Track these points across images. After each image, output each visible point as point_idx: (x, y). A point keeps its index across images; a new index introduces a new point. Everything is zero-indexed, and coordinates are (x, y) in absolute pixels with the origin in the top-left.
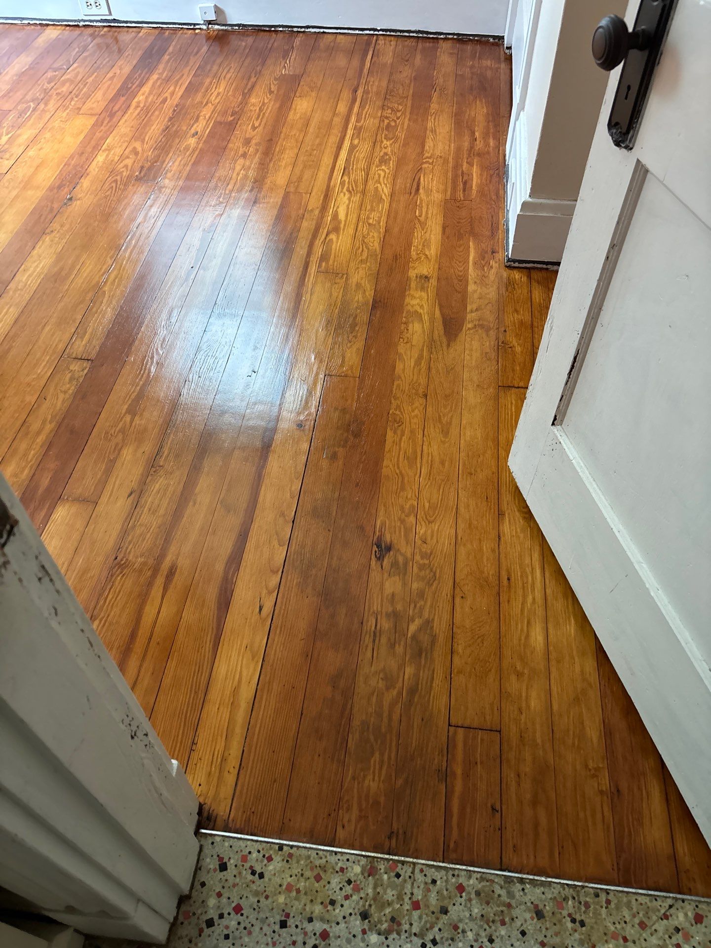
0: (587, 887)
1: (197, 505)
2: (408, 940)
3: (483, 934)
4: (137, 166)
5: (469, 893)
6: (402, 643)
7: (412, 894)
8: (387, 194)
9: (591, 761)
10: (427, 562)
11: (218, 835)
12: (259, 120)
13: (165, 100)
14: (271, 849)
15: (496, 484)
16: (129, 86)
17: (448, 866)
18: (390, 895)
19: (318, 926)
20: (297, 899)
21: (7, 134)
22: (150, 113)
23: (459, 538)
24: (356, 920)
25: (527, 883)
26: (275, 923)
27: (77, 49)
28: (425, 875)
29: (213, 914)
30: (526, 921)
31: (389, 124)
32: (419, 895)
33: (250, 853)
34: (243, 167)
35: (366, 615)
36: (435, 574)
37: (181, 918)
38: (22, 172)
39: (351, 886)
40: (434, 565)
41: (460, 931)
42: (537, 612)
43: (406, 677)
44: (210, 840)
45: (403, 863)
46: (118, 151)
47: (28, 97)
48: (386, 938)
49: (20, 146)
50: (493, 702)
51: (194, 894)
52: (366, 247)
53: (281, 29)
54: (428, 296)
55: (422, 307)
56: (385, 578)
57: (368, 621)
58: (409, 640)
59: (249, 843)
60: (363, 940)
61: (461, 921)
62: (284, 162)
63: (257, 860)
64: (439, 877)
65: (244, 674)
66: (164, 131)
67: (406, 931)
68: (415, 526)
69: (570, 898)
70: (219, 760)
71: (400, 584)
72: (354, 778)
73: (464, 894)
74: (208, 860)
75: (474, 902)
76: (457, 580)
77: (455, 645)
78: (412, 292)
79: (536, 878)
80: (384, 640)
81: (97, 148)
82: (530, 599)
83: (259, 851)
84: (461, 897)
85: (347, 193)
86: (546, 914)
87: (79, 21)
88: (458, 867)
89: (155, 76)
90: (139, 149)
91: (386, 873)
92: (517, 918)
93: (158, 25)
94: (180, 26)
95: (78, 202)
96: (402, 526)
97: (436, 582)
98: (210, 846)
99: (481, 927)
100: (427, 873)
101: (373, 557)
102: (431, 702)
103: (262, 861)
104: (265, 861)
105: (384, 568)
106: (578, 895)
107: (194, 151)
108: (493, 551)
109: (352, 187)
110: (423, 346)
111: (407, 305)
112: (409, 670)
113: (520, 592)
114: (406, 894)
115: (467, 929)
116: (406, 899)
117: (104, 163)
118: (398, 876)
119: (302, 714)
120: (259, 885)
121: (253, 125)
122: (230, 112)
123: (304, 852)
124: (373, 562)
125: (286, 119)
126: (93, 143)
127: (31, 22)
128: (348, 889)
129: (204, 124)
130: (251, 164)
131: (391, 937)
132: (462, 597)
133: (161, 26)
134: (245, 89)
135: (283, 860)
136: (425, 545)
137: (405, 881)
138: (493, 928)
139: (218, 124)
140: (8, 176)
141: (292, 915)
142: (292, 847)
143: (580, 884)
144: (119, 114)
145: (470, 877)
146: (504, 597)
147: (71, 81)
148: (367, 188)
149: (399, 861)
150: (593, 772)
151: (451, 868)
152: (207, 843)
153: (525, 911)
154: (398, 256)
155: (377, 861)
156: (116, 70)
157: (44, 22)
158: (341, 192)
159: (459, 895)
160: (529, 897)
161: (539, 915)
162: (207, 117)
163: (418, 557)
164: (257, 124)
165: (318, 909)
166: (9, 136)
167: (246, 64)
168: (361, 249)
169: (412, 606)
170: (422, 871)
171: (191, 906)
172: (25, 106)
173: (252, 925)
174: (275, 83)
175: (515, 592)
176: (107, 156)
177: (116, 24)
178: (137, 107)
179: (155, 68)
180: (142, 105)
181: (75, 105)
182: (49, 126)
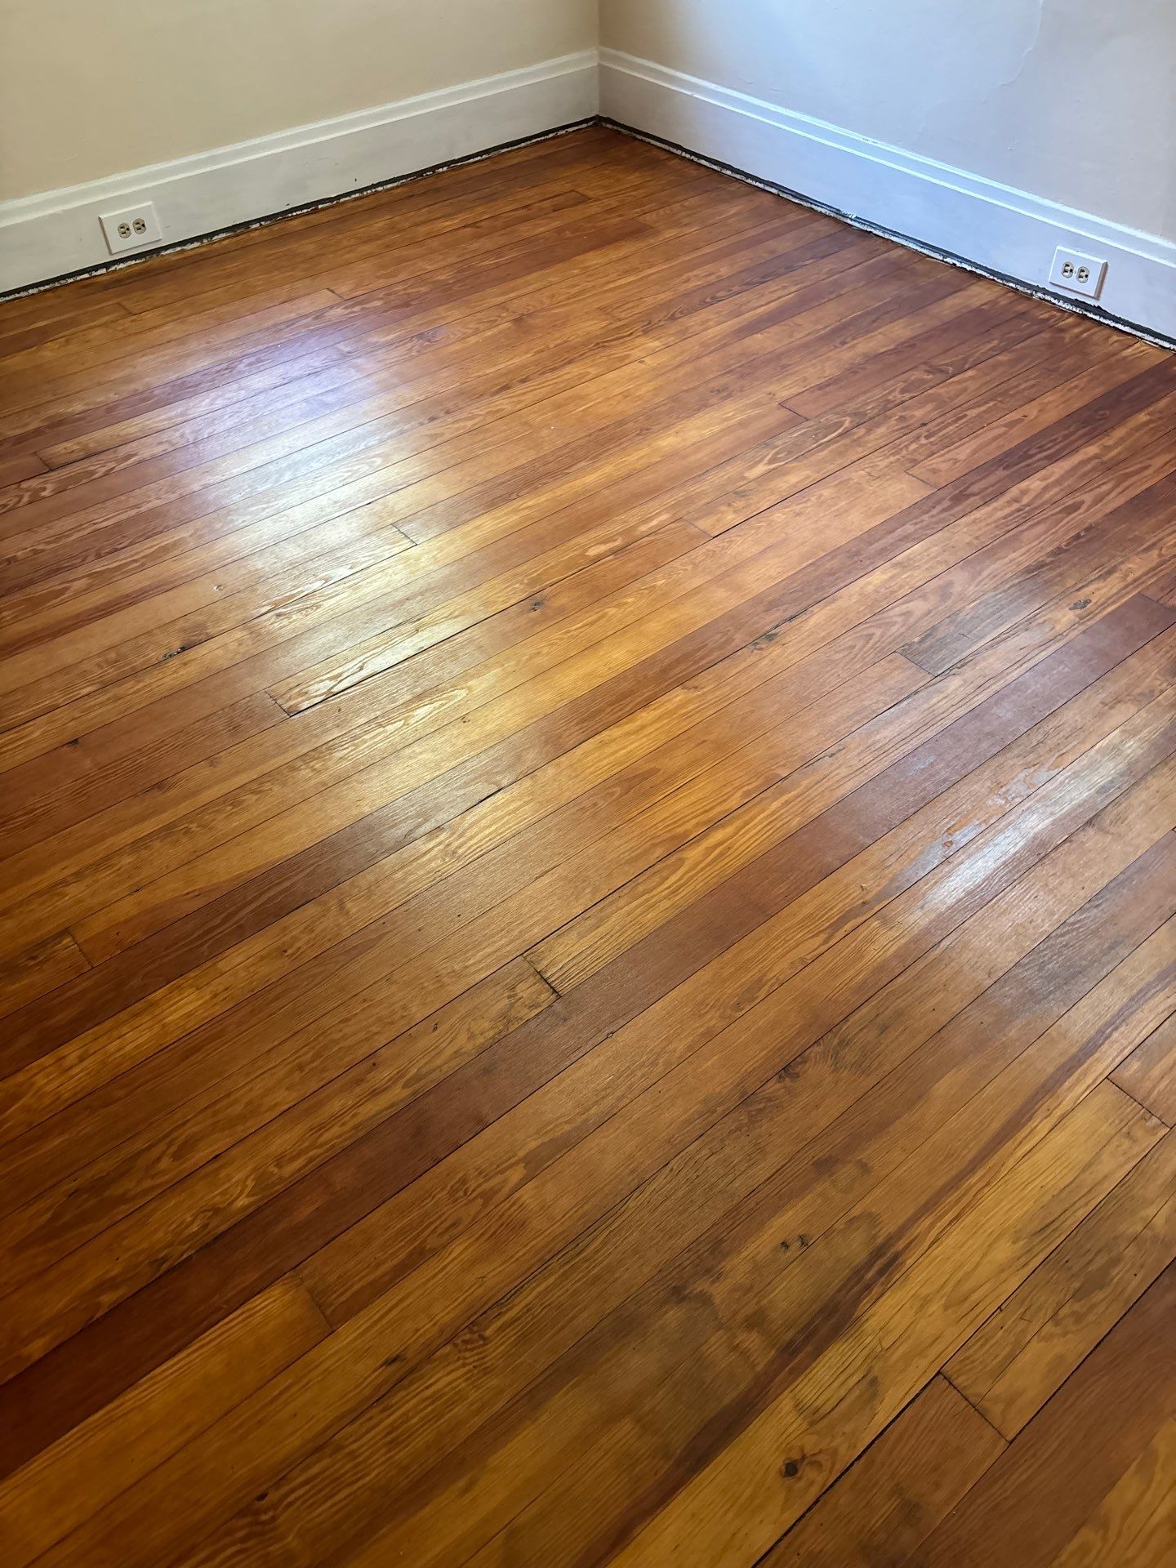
16: (1031, 453)
21: (771, 462)
22: (1028, 524)
27: (995, 343)
38: (739, 546)
47: (851, 407)
49: (773, 491)
81: (886, 553)
87: (1037, 289)
89: (1092, 450)
90: (957, 590)
93: (1172, 346)
117: (876, 590)
126: (888, 540)
127: (958, 264)
139: (1145, 599)
140: (711, 546)
147: (940, 402)
156: (1032, 410)
157: (979, 271)
166: (773, 466)
172: (834, 419)
176: (892, 578)
177: (1096, 318)
178: (1016, 500)
179: (1106, 432)
180: (1025, 500)
181: (915, 450)
182: (844, 475)
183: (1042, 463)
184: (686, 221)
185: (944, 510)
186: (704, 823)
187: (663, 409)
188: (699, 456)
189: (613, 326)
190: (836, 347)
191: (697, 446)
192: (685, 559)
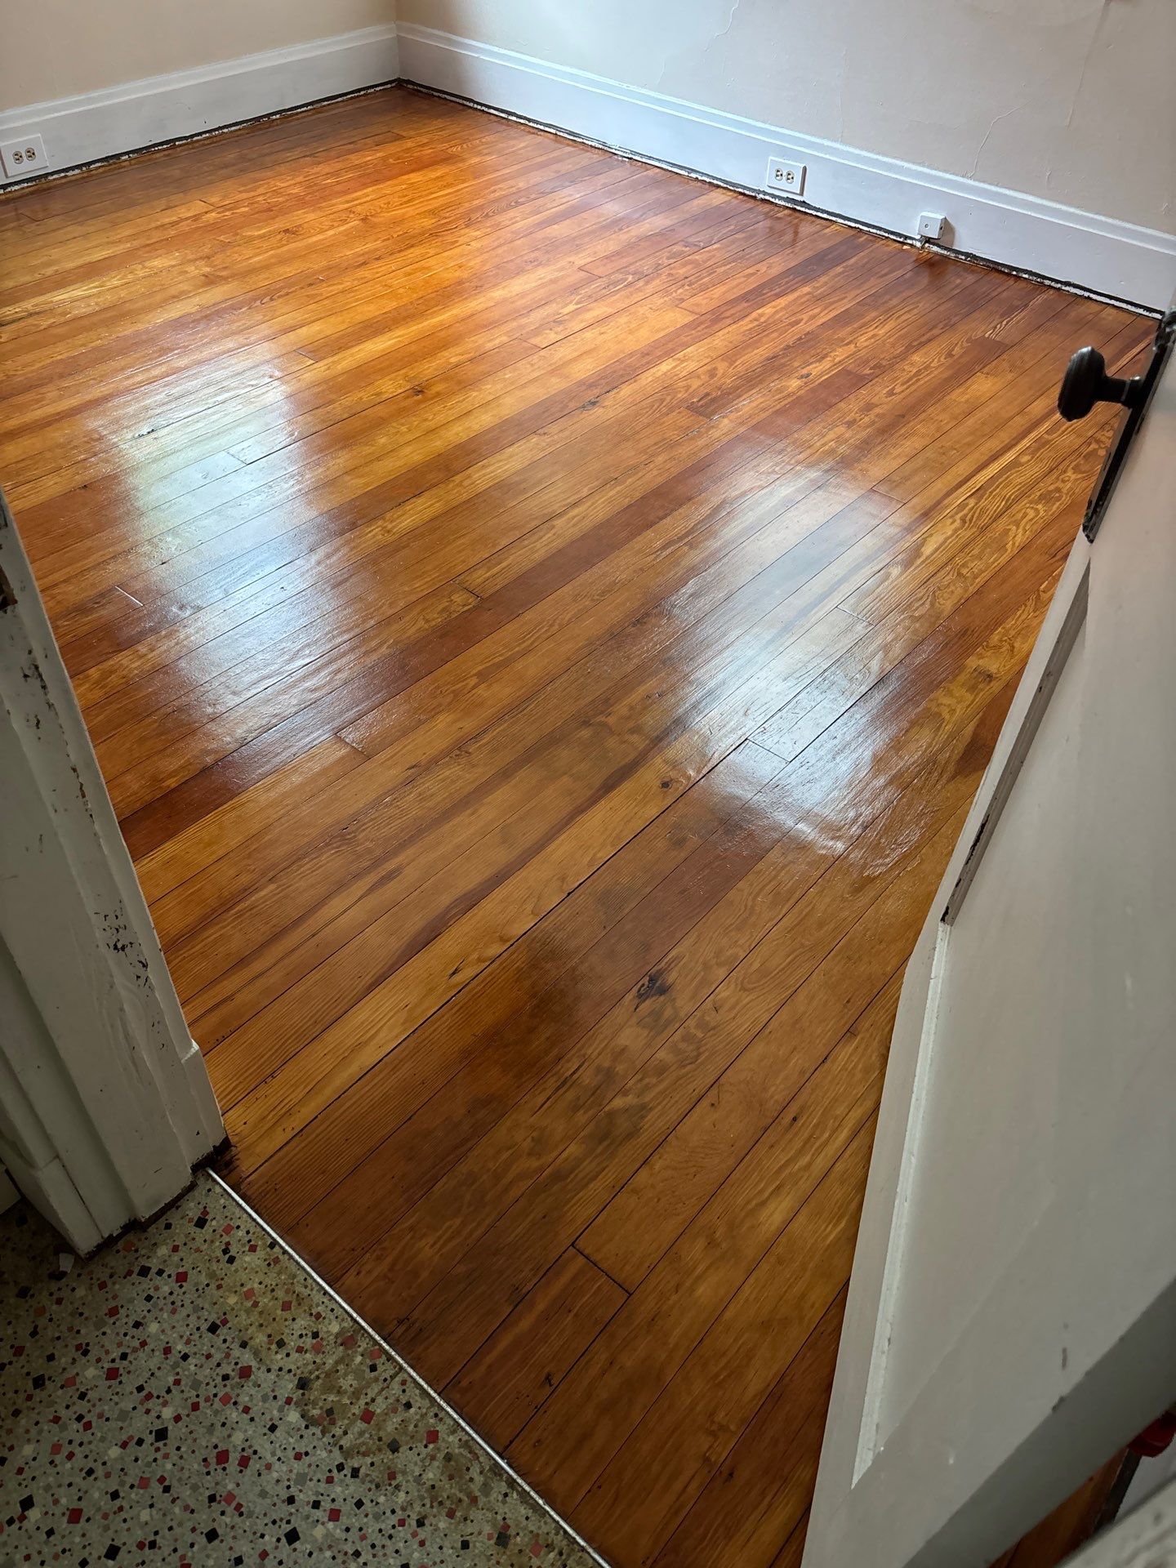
0: (589, 1553)
1: (472, 818)
2: (329, 1448)
3: (417, 1507)
4: (702, 392)
5: (439, 1449)
6: (591, 1113)
7: (373, 1400)
8: (1017, 544)
9: (723, 1414)
10: (700, 1035)
11: (221, 1186)
12: (905, 386)
13: (797, 322)
14: (262, 1238)
15: (875, 991)
16: (763, 293)
17: (439, 1400)
18: (348, 1382)
19: (247, 1358)
20: (248, 1311)
21: (577, 303)
22: (766, 333)
23: (768, 1031)
24: (291, 1381)
25: (517, 1491)
26: (206, 1320)
27: (732, 227)
28: (404, 1391)
29: (154, 1264)
30: (480, 1533)
31: (1095, 450)
32: (379, 1408)
33: (238, 1227)
34: (838, 437)
35: (573, 1052)
36: (699, 1055)
37: (120, 1245)
38: (563, 352)
39: (314, 1341)
40: (706, 1044)
41: (394, 1483)
42: (801, 1182)
43: (564, 1155)
44: (209, 1186)
45: (390, 1358)
46: (692, 366)
47: (632, 269)
48: (307, 1427)
49: (582, 321)
50: (650, 1254)
51: (152, 1229)
52: (930, 602)
53: (1026, 276)
54: (972, 702)
55: (952, 712)
56: (630, 1023)
57: (568, 1061)
58: (601, 1115)
59: (245, 1215)
60: (281, 1410)
61: (404, 1473)
62: (900, 450)
63: (240, 1241)
64: (418, 1405)
65: (381, 1035)
66: (768, 359)
67: (333, 1436)
68: (720, 980)
69: (556, 1551)
70: (284, 1110)
71: (644, 1042)
72: (411, 1228)
73: (431, 1446)
74: (192, 1205)
75: (436, 1463)
76: (722, 1080)
77: (656, 1157)
78: (952, 687)
79: (532, 1493)
80: (570, 1095)
81: (669, 354)
82: (804, 1161)
83: (248, 1232)
84: (426, 1446)
85: (958, 521)
86: (510, 1546)
87: (759, 192)
88: (449, 1409)
89: (806, 289)
90: (720, 372)
91: (362, 1355)
92: (472, 1521)
93: (857, 226)
94: (886, 235)
95: (601, 410)
96: (702, 973)
97: (693, 1066)
98: (204, 1192)
99: (422, 1498)
100: (407, 1390)
101: (636, 989)
102: (573, 1202)
103: (244, 1245)
104: (247, 1248)
105: (638, 1010)
106: (569, 1556)
107: (789, 395)
108: (802, 1072)
109: (973, 516)
110: (914, 763)
111: (932, 701)
112: (574, 1149)
113: (798, 1144)
114: (366, 1394)
115: (403, 1488)
116: (362, 1402)
117: (665, 374)
118: (373, 1368)
119: (410, 1118)
120: (222, 1268)
121: (893, 389)
122: (872, 364)
123: (293, 1268)
124: (629, 997)
125: (944, 396)
126: (670, 346)
127: (700, 178)
128: (309, 1342)
129: (827, 367)
130: (851, 438)
131: (313, 1429)
133: (861, 227)
134: (915, 340)
135: (265, 1260)
136: (714, 1013)
137: (376, 1380)
138: (435, 1510)
139: (846, 372)
140: (542, 353)
141: (228, 1325)
142: (285, 1252)
143: (582, 1543)
144: (728, 321)
145: (454, 1432)
146: (770, 1137)
147: (696, 263)
148: (994, 525)
149: (386, 1353)
150: (714, 1427)
151: (439, 1404)
152: (203, 1185)
153: (488, 1522)
154: (969, 632)
155: (363, 1335)
156: (763, 267)
157: (715, 182)
158: (951, 517)
159: (425, 1442)
160: (506, 1510)
161: (502, 1539)
162: (837, 359)
163: (691, 1023)
164: (898, 390)
165: (260, 1339)
166: (579, 306)
167: (942, 308)
168: (921, 602)
169: (638, 1077)
170: (404, 1383)
171: (140, 1240)
172: (621, 276)
173: (182, 1306)
174: (965, 344)
175: (791, 1141)
176: (675, 367)
177: (803, 209)
178: (756, 320)
179: (814, 279)
180: (762, 320)
181: (681, 293)
182: (633, 309)
183: (772, 298)
184: (485, 151)
185: (706, 328)
186: (564, 506)
187: (491, 274)
188: (524, 301)
189: (443, 222)
190: (615, 232)
191: (522, 295)
192: (524, 362)
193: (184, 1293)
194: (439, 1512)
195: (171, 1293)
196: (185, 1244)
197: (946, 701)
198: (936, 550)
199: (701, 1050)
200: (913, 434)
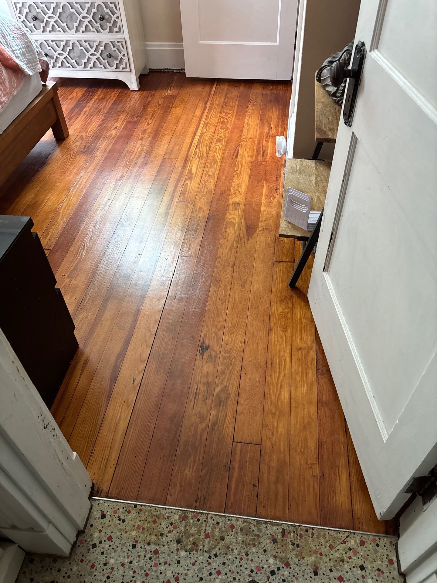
0: (302, 526)
1: (103, 326)
2: (202, 554)
3: (243, 551)
4: (83, 145)
5: (237, 529)
6: (211, 398)
7: (206, 530)
8: (220, 159)
9: (310, 460)
10: (227, 355)
11: (102, 500)
12: (152, 120)
13: (100, 110)
14: (130, 506)
15: (269, 313)
17: (226, 515)
18: (193, 530)
19: (153, 547)
20: (142, 533)
23: (247, 342)
24: (174, 543)
25: (269, 524)
26: (129, 546)
28: (213, 520)
29: (96, 541)
30: (267, 544)
31: (223, 121)
32: (209, 531)
33: (118, 509)
34: (141, 145)
35: (192, 384)
36: (231, 361)
37: (78, 544)
39: (173, 526)
40: (231, 357)
41: (230, 549)
42: (286, 381)
43: (211, 416)
44: (97, 502)
45: (202, 513)
46: (73, 138)
48: (190, 554)
50: (258, 430)
51: (87, 531)
52: (206, 187)
53: (167, 71)
54: (239, 213)
55: (235, 219)
56: (204, 364)
57: (193, 387)
58: (215, 397)
59: (118, 503)
60: (177, 555)
61: (231, 544)
62: (164, 142)
63: (122, 513)
64: (221, 521)
65: (122, 415)
66: (99, 126)
67: (201, 550)
68: (222, 336)
69: (292, 532)
70: (105, 461)
71: (212, 367)
72: (178, 470)
73: (234, 530)
74: (95, 513)
75: (239, 534)
76: (243, 365)
77: (240, 399)
78: (230, 211)
79: (274, 521)
80: (201, 397)
82: (282, 374)
83: (123, 508)
84: (232, 531)
85: (197, 158)
86: (278, 541)
88: (231, 515)
91: (192, 519)
92: (262, 542)
95: (49, 166)
96: (216, 336)
97: (232, 366)
98: (97, 506)
99: (242, 547)
100: (214, 519)
101: (198, 353)
102: (224, 429)
103: (125, 513)
104: (127, 513)
105: (203, 358)
106: (297, 531)
107: (114, 137)
108: (264, 349)
109: (201, 155)
110: (234, 240)
111: (227, 218)
112: (213, 413)
113: (277, 370)
114: (202, 530)
115: (234, 549)
116: (202, 533)
118: (198, 520)
119: (153, 436)
120: (122, 525)
121: (148, 122)
122: (136, 116)
123: (148, 508)
124: (198, 356)
125: (166, 119)
128: (171, 528)
129: (121, 123)
130: (145, 143)
131: (192, 553)
132: (246, 374)
134: (145, 103)
135: (136, 513)
136: (227, 346)
137: (202, 523)
138: (249, 548)
141: (139, 542)
142: (142, 505)
143: (298, 524)
144: (75, 118)
145: (238, 521)
146: (268, 373)
148: (209, 155)
149: (199, 513)
150: (310, 466)
151: (227, 516)
152: (95, 504)
153: (267, 539)
154: (224, 192)
155: (188, 513)
158: (194, 157)
159: (231, 530)
160: (270, 532)
161: (275, 541)
162: (123, 119)
163: (223, 353)
164: (150, 122)
165: (153, 538)
168: (203, 189)
169: (218, 379)
170: (212, 518)
171: (84, 537)
173: (117, 547)
174: (162, 100)
175: (275, 371)
193: (115, 543)
194: (250, 547)
195: (110, 546)
196: (103, 527)
197: (231, 217)
198: (197, 170)
199: (231, 359)
200: (165, 135)
